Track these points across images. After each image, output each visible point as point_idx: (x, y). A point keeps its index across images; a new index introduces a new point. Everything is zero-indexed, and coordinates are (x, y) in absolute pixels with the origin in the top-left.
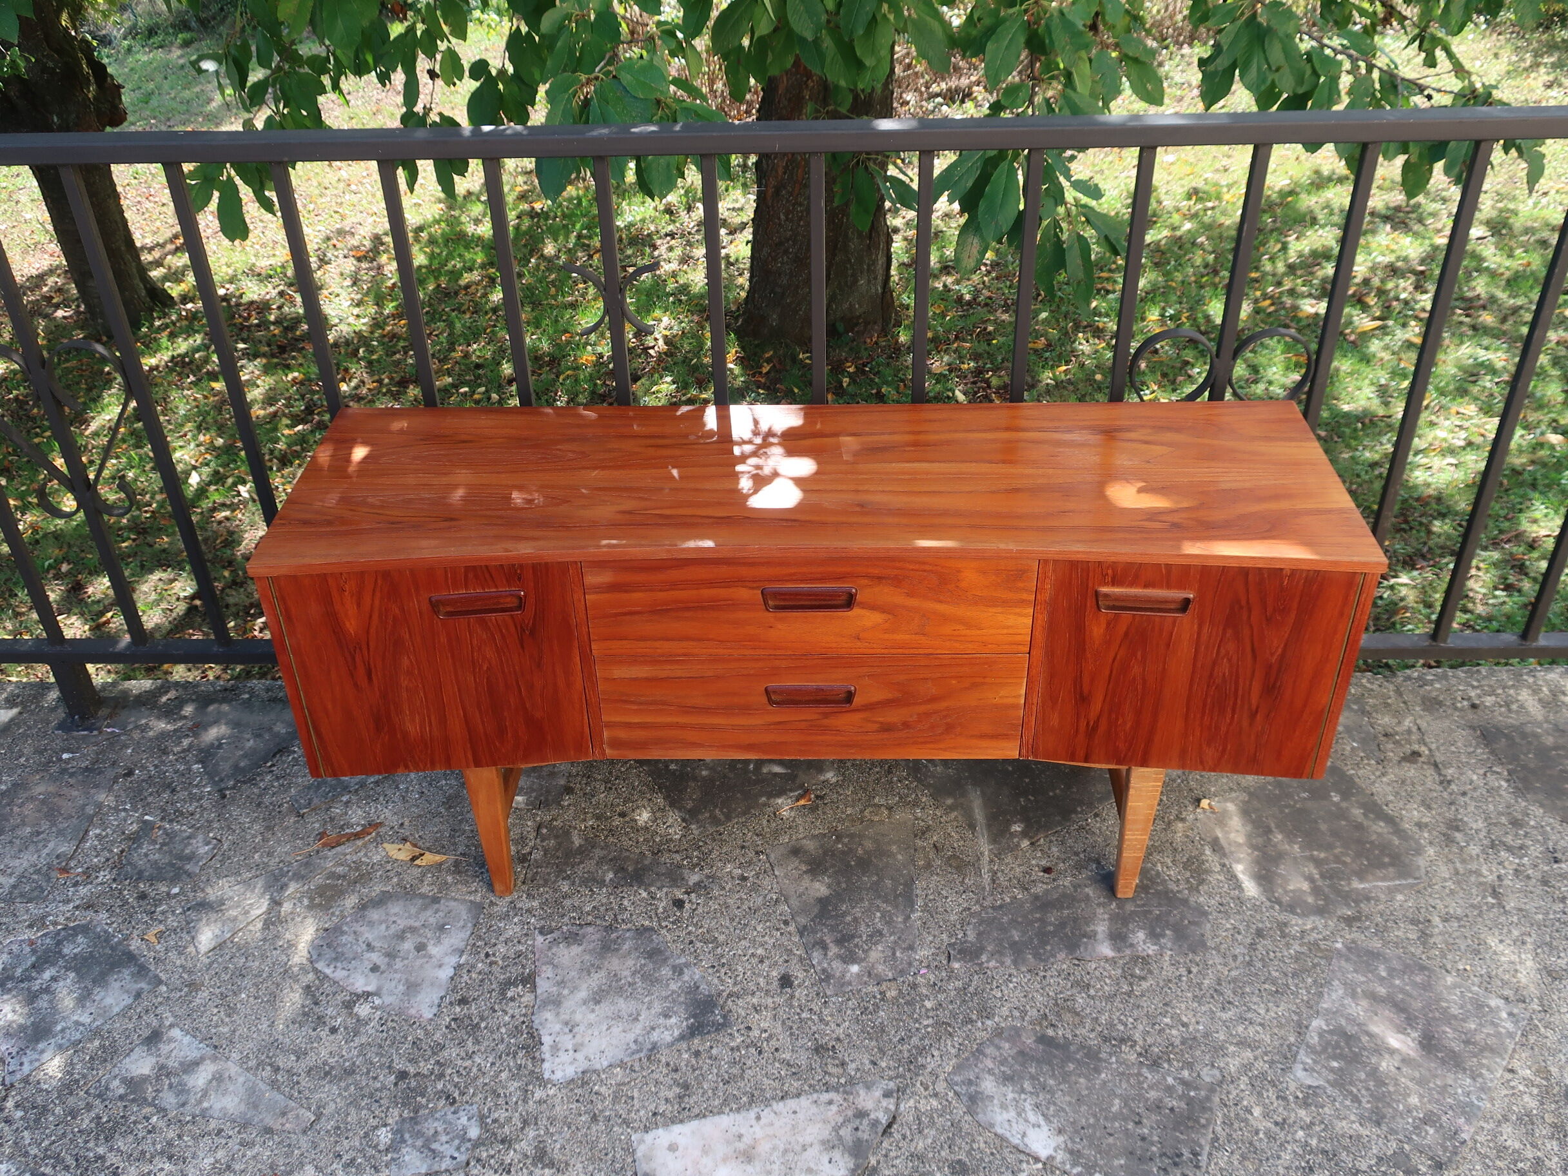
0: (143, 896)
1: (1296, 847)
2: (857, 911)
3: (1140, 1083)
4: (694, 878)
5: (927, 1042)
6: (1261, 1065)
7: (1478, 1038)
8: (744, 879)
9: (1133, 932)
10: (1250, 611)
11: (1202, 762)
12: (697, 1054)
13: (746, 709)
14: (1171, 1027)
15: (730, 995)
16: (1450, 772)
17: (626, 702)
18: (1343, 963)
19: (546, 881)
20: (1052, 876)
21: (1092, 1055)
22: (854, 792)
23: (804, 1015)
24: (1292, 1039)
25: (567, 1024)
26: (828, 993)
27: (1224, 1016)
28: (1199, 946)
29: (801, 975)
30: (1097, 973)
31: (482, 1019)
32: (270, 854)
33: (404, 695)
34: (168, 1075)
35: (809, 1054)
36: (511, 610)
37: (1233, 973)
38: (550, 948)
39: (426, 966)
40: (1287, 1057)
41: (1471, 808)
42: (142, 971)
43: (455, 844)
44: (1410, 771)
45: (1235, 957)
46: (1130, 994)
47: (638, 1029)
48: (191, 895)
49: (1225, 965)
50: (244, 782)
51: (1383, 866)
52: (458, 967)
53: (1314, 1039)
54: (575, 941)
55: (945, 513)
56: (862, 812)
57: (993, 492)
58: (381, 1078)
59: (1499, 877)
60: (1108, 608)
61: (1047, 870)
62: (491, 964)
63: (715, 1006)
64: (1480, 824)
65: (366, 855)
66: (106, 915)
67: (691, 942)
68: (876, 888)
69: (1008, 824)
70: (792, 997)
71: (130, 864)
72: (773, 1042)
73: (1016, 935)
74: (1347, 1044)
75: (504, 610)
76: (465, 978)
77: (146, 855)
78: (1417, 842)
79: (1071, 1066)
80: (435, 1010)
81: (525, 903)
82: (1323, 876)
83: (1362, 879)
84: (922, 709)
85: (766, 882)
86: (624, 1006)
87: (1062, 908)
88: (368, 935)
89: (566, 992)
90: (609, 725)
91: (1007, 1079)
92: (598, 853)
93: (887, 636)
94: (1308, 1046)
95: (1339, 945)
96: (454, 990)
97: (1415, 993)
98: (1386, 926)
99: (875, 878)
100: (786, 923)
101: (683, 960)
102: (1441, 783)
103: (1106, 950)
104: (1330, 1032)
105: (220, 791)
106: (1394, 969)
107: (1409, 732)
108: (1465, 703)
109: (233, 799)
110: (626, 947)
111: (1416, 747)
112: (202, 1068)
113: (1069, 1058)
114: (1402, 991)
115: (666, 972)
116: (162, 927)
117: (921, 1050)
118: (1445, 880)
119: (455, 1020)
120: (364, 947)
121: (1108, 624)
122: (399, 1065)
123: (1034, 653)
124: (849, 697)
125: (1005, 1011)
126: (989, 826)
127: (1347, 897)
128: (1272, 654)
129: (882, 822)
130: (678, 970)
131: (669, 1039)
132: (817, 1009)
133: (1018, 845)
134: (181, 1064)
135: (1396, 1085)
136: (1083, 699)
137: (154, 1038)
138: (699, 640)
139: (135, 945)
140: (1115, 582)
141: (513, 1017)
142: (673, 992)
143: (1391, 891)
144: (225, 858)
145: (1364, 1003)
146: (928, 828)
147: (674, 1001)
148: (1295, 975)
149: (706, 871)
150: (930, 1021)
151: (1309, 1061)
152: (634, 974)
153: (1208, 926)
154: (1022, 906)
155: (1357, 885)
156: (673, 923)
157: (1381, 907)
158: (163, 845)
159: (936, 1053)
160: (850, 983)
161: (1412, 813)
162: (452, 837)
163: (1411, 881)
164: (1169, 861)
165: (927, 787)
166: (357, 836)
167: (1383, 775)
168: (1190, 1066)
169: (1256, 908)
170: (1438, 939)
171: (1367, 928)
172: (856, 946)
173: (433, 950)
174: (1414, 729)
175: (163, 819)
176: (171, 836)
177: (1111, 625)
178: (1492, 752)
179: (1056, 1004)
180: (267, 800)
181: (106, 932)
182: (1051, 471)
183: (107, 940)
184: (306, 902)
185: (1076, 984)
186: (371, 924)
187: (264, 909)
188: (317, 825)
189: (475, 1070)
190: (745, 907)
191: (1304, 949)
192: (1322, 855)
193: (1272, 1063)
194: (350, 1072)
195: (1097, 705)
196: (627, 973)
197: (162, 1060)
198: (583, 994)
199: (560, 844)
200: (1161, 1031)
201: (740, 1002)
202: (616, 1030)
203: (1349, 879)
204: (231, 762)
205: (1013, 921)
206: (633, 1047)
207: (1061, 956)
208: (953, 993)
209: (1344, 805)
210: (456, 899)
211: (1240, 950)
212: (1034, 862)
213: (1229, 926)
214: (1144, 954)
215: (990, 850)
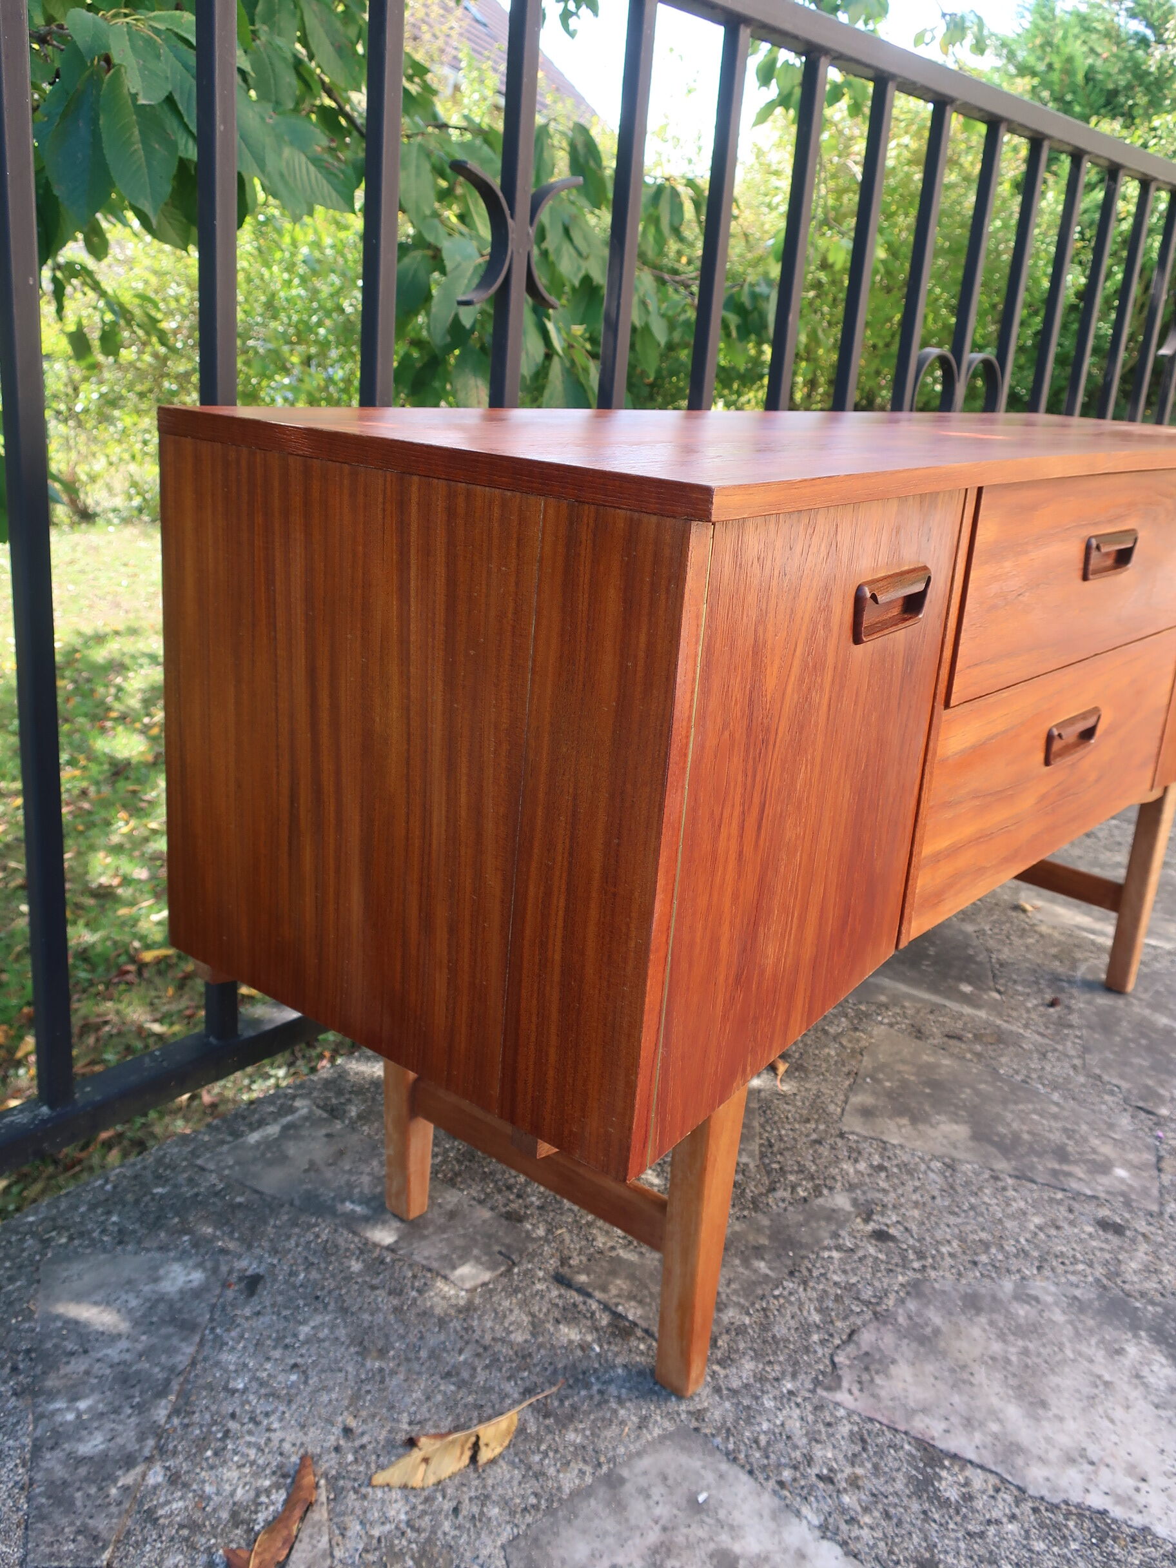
4: (842, 1202)
8: (881, 1168)
15: (1111, 1280)
26: (1155, 1208)
29: (1105, 1212)
38: (874, 1396)
52: (826, 1532)
54: (880, 1362)
56: (842, 1046)
62: (854, 1484)
63: (1124, 1301)
65: (367, 1523)
67: (974, 1262)
68: (986, 1098)
69: (955, 989)
70: (1144, 1236)
73: (1140, 1062)
76: (864, 1534)
81: (738, 1376)
85: (904, 1157)
86: (1069, 1382)
87: (1116, 1023)
89: (994, 1427)
99: (968, 1090)
100: (996, 1178)
101: (1008, 1285)
110: (938, 1321)
115: (1021, 1310)
126: (949, 999)
129: (874, 1044)
133: (995, 999)
141: (1012, 1517)
147: (1091, 1331)
149: (837, 1186)
152: (1004, 1341)
154: (1096, 1039)
156: (920, 1258)
160: (1146, 1188)
166: (296, 1510)
172: (1079, 1153)
173: (748, 1546)
190: (937, 1193)
196: (997, 1346)
198: (1013, 1411)
205: (1116, 1053)
210: (639, 1454)
212: (1030, 1005)
215: (989, 1015)
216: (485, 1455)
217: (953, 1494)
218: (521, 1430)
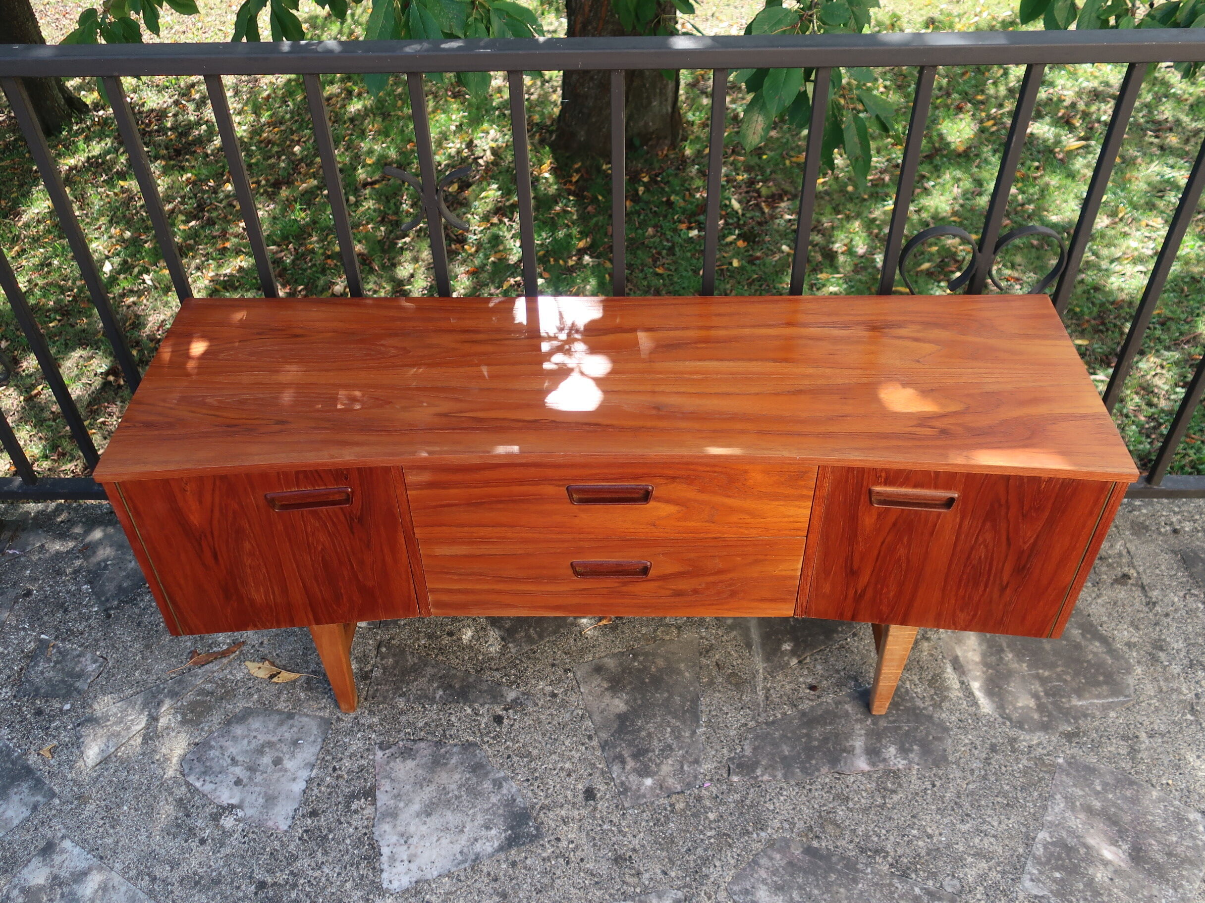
0: (39, 712)
1: (1024, 665)
2: (651, 727)
3: (892, 893)
4: (511, 695)
5: (710, 853)
6: (994, 876)
7: (1179, 850)
8: (554, 695)
9: (886, 747)
10: (1008, 508)
11: (954, 624)
12: (514, 864)
13: (553, 579)
14: (918, 838)
15: (542, 808)
16: (1155, 594)
17: (447, 573)
18: (1064, 778)
19: (385, 698)
20: (817, 693)
21: (851, 865)
23: (605, 827)
24: (1021, 850)
25: (402, 835)
26: (626, 805)
27: (964, 828)
28: (941, 760)
29: (603, 787)
30: (855, 787)
31: (330, 831)
32: (148, 672)
33: (249, 571)
34: (60, 885)
35: (609, 864)
36: (339, 503)
37: (971, 787)
38: (388, 763)
39: (282, 779)
40: (1016, 868)
41: (1172, 629)
42: (38, 785)
43: (307, 662)
44: (1121, 593)
45: (972, 771)
46: (883, 806)
47: (463, 840)
48: (80, 711)
49: (964, 779)
50: (127, 602)
51: (1098, 684)
52: (310, 781)
53: (1039, 851)
54: (410, 755)
55: (733, 417)
57: (777, 394)
58: (243, 887)
59: (1197, 695)
60: (880, 502)
61: (813, 688)
62: (338, 777)
63: (529, 818)
64: (1181, 645)
65: (231, 673)
66: (8, 731)
67: (509, 757)
68: (666, 704)
69: (779, 643)
70: (595, 809)
71: (28, 681)
72: (579, 853)
73: (786, 750)
74: (1068, 855)
75: (333, 503)
76: (316, 791)
77: (42, 673)
78: (1127, 662)
79: (833, 877)
80: (289, 822)
81: (367, 720)
82: (1047, 694)
83: (1080, 697)
84: (710, 579)
85: (573, 698)
86: (452, 818)
87: (826, 724)
88: (233, 749)
89: (401, 805)
90: (432, 591)
91: (778, 889)
92: (430, 671)
93: (679, 524)
94: (1034, 857)
95: (1061, 761)
96: (306, 803)
97: (1125, 807)
98: (1100, 742)
99: (666, 695)
100: (590, 738)
101: (502, 774)
102: (1148, 604)
103: (862, 764)
104: (1053, 844)
105: (106, 610)
106: (1107, 784)
107: (1120, 555)
108: (1168, 528)
109: (117, 618)
110: (453, 761)
111: (1126, 570)
112: (89, 878)
113: (831, 869)
114: (1114, 804)
115: (487, 785)
116: (55, 742)
117: (706, 861)
118: (1151, 698)
119: (306, 831)
120: (229, 761)
121: (879, 515)
122: (259, 876)
123: (810, 536)
124: (645, 571)
125: (776, 823)
126: (763, 645)
127: (1067, 714)
128: (1025, 543)
129: (671, 640)
130: (498, 784)
131: (490, 850)
132: (615, 820)
133: (788, 663)
134: (72, 874)
135: (1110, 895)
136: (852, 573)
137: (48, 849)
138: (512, 526)
139: (32, 759)
140: (887, 483)
141: (356, 828)
142: (494, 805)
143: (1106, 708)
144: (110, 675)
145: (1082, 816)
146: (711, 647)
147: (494, 813)
148: (1023, 788)
149: (522, 688)
150: (713, 833)
151: (1036, 872)
152: (459, 788)
153: (950, 741)
154: (791, 722)
155: (1076, 702)
156: (494, 738)
157: (1096, 723)
158: (56, 662)
159: (718, 864)
160: (644, 796)
161: (1123, 634)
162: (304, 654)
163: (1121, 699)
164: (916, 678)
166: (224, 654)
167: (1098, 596)
168: (933, 875)
169: (990, 725)
170: (1144, 755)
171: (1085, 744)
172: (650, 760)
173: (288, 764)
174: (1124, 552)
175: (56, 638)
176: (63, 654)
177: (881, 515)
178: (1191, 575)
179: (820, 817)
180: (146, 619)
181: (7, 746)
182: (829, 371)
183: (8, 755)
184: (179, 718)
185: (837, 797)
186: (235, 739)
187: (143, 725)
188: (189, 644)
189: (323, 879)
190: (555, 722)
191: (1031, 764)
192: (1047, 674)
193: (1004, 873)
194: (217, 882)
195: (864, 578)
196: (454, 787)
197: (55, 871)
198: (416, 807)
199: (397, 662)
200: (910, 842)
201: (551, 814)
202: (444, 842)
203: (1069, 697)
204: (115, 583)
205: (783, 736)
206: (459, 857)
207: (824, 770)
208: (732, 805)
210: (308, 716)
211: (976, 764)
212: (801, 680)
213: (967, 741)
214: (895, 768)
215: (764, 668)
216: (275, 680)
217: (354, 807)
218: (295, 681)
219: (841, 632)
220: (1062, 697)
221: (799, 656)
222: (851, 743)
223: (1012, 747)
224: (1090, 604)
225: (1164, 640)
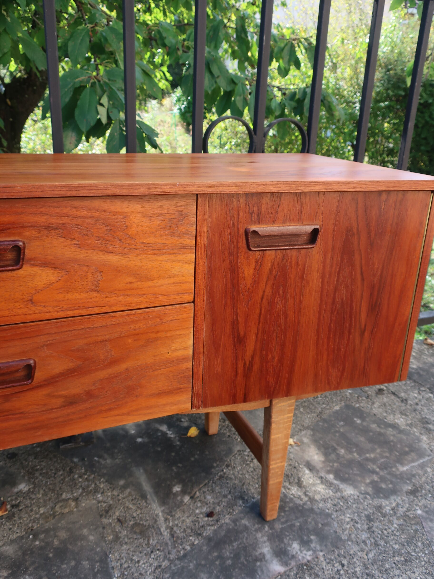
9: (289, 545)
10: (359, 237)
11: (329, 383)
16: (403, 395)
18: (430, 524)
20: (215, 518)
22: (45, 494)
28: (337, 541)
37: (371, 555)
41: (426, 411)
44: (384, 399)
45: (364, 542)
49: (362, 550)
51: (407, 453)
56: (53, 508)
60: (256, 246)
61: (210, 515)
69: (170, 488)
78: (415, 435)
82: (380, 469)
83: (403, 464)
84: (103, 374)
87: (231, 542)
93: (62, 296)
95: (419, 512)
99: (73, 563)
103: (277, 567)
121: (257, 262)
123: (197, 301)
124: (30, 372)
126: (156, 493)
127: (402, 478)
128: (374, 275)
129: (71, 512)
133: (182, 502)
136: (239, 342)
143: (422, 467)
146: (110, 507)
148: (409, 543)
153: (335, 524)
154: (201, 550)
155: (402, 469)
157: (424, 479)
161: (401, 420)
163: (427, 458)
165: (103, 475)
167: (373, 403)
169: (357, 501)
177: (259, 265)
191: (401, 522)
192: (372, 456)
195: (250, 346)
203: (396, 466)
205: (198, 566)
209: (365, 424)
211: (364, 536)
212: (197, 511)
213: (348, 520)
214: (305, 561)
215: (163, 511)
219: (217, 466)
220: (391, 468)
221: (189, 493)
222: (259, 551)
223: (381, 513)
224: (371, 408)
225: (426, 418)
